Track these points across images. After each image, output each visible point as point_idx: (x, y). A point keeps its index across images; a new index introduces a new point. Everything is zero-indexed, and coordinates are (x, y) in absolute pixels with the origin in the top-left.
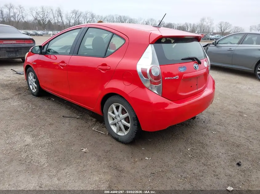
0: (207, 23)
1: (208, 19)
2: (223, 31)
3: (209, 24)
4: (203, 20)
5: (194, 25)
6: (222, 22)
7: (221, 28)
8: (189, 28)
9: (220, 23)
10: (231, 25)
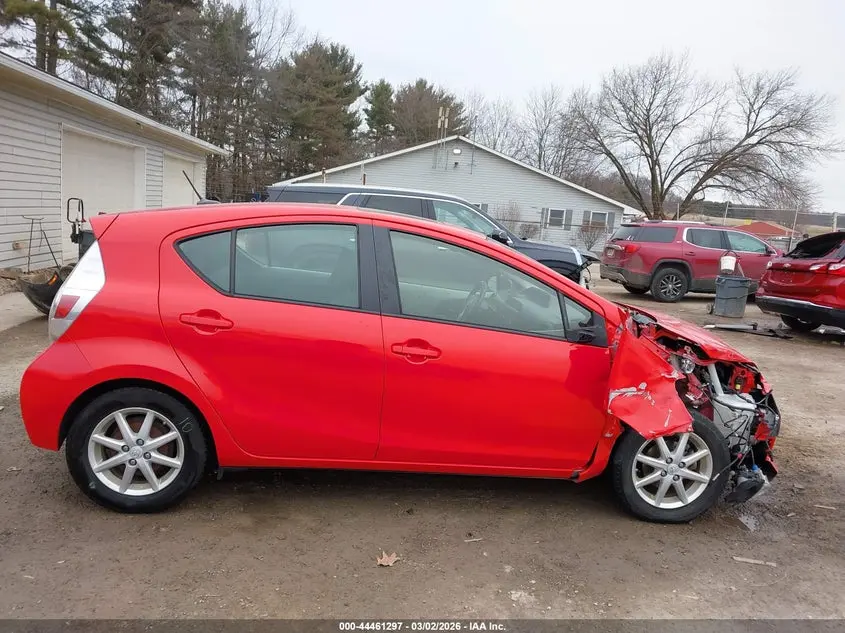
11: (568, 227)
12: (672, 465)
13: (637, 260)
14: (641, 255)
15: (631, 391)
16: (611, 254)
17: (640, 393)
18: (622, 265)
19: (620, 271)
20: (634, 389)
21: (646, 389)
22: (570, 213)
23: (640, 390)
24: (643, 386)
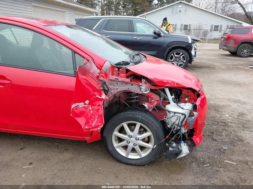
11: (220, 31)
12: (132, 139)
13: (232, 41)
14: (233, 39)
15: (81, 105)
16: (223, 39)
17: (86, 106)
18: (226, 43)
19: (225, 46)
20: (82, 103)
21: (89, 104)
22: (221, 26)
23: (85, 104)
24: (87, 102)
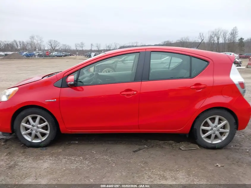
0: (37, 41)
1: (37, 37)
2: (53, 48)
3: (39, 42)
4: (32, 37)
5: (23, 42)
6: (51, 40)
7: (51, 45)
8: (19, 45)
9: (49, 41)
10: (59, 43)
